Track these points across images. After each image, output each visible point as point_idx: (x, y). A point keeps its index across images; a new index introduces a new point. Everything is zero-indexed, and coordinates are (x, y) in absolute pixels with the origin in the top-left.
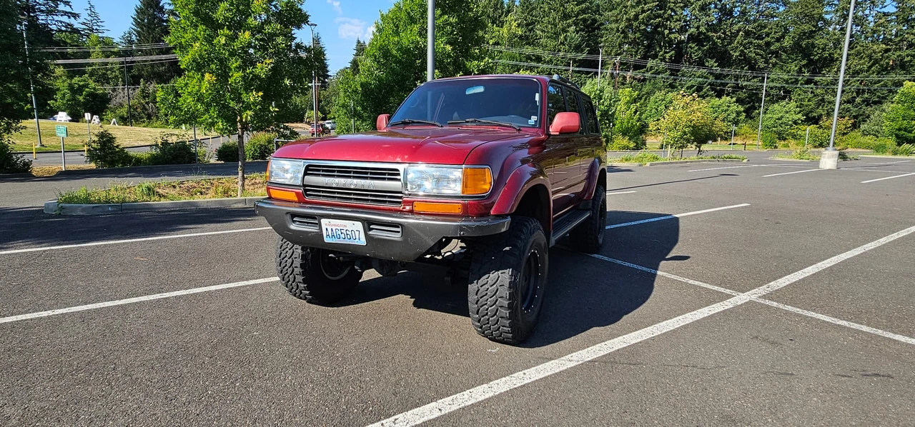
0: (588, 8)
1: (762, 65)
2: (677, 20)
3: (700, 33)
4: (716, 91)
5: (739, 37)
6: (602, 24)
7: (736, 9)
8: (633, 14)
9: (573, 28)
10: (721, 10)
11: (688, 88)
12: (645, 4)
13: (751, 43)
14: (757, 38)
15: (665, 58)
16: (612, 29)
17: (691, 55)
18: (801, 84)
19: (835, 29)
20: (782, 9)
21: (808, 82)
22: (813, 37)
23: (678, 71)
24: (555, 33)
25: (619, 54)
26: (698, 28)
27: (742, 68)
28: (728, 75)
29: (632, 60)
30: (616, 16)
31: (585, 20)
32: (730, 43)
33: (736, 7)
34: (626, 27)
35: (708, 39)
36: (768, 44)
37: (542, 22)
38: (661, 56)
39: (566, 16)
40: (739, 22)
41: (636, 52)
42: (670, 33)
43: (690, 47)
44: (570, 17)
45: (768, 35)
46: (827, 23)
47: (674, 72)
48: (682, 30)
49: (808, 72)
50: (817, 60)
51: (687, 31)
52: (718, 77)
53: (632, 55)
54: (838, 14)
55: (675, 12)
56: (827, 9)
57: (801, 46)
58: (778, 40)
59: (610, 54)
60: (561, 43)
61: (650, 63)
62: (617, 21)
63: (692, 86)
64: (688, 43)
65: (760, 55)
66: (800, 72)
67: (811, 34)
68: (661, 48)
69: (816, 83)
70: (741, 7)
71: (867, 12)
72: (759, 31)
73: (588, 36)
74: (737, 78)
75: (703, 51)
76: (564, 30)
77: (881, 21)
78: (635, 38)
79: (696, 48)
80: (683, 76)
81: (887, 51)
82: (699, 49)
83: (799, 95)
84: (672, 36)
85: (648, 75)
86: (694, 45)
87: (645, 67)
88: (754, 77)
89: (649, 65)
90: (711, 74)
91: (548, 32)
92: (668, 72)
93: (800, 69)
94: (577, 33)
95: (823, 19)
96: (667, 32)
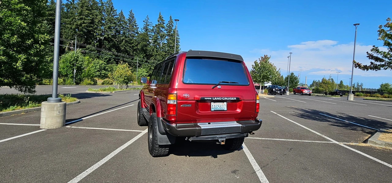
1: (132, 54)
2: (99, 30)
3: (109, 38)
4: (116, 62)
5: (123, 42)
7: (121, 31)
8: (80, 23)
9: (45, 22)
10: (116, 29)
11: (105, 59)
12: (85, 20)
13: (128, 45)
14: (129, 44)
15: (94, 45)
16: (68, 27)
17: (105, 46)
18: (144, 62)
19: (152, 45)
20: (136, 35)
21: (146, 62)
22: (147, 47)
23: (101, 51)
25: (72, 40)
26: (108, 35)
27: (125, 54)
28: (120, 56)
29: (79, 43)
30: (70, 22)
32: (120, 44)
33: (121, 30)
34: (76, 28)
35: (112, 40)
36: (133, 46)
38: (93, 44)
40: (123, 36)
41: (81, 40)
43: (105, 42)
45: (133, 43)
46: (150, 43)
47: (99, 52)
48: (101, 35)
49: (146, 58)
50: (148, 55)
51: (103, 35)
52: (116, 56)
53: (79, 41)
54: (153, 41)
55: (98, 26)
56: (150, 38)
57: (143, 49)
58: (136, 46)
59: (67, 39)
61: (88, 46)
62: (70, 24)
63: (107, 59)
64: (104, 41)
65: (130, 50)
66: (143, 58)
67: (146, 46)
68: (92, 40)
69: (148, 62)
70: (123, 31)
71: (160, 42)
72: (130, 41)
74: (123, 57)
75: (110, 45)
77: (164, 45)
78: (80, 34)
79: (108, 43)
80: (102, 54)
81: (166, 55)
82: (109, 44)
83: (144, 66)
84: (98, 36)
85: (87, 51)
86: (107, 42)
87: (85, 47)
88: (129, 58)
90: (114, 54)
92: (96, 51)
93: (144, 57)
94: (49, 25)
95: (149, 41)
96: (95, 34)
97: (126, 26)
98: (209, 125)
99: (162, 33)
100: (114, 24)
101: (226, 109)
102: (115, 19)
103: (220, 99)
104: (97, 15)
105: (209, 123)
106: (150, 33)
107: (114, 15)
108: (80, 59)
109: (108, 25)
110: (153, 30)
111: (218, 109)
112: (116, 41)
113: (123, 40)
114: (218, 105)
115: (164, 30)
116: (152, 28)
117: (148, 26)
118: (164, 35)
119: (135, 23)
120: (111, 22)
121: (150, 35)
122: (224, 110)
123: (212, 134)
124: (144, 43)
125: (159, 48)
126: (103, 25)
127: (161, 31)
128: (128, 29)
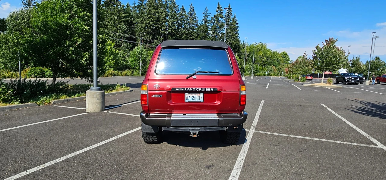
0: (128, 16)
2: (164, 26)
3: (172, 32)
5: (184, 35)
6: (135, 24)
7: (183, 25)
8: (148, 21)
9: (123, 23)
10: (178, 24)
12: (152, 18)
13: (188, 38)
14: (190, 36)
15: (160, 40)
16: (139, 26)
19: (211, 36)
20: (196, 27)
24: (115, 24)
26: (171, 30)
29: (148, 39)
30: (141, 21)
31: (127, 21)
33: (183, 24)
34: (145, 26)
35: (175, 34)
37: (108, 18)
38: (159, 39)
39: (119, 18)
40: (184, 30)
41: (150, 36)
42: (162, 31)
43: (169, 37)
44: (121, 18)
45: (193, 35)
46: (209, 34)
48: (166, 30)
51: (167, 31)
53: (148, 37)
54: (212, 31)
55: (163, 23)
56: (209, 29)
60: (118, 29)
61: (155, 41)
62: (141, 23)
64: (168, 35)
68: (158, 36)
71: (219, 32)
72: (191, 34)
73: (129, 27)
76: (119, 24)
77: (223, 35)
78: (149, 31)
79: (171, 37)
82: (172, 38)
84: (163, 32)
85: (154, 46)
87: (153, 42)
89: (154, 42)
91: (111, 23)
94: (125, 26)
96: (160, 30)
97: (187, 20)
98: (185, 116)
99: (220, 23)
100: (176, 19)
101: (202, 100)
102: (177, 15)
103: (194, 89)
104: (162, 13)
105: (185, 115)
106: (209, 24)
107: (177, 11)
108: (144, 53)
109: (171, 21)
110: (212, 21)
111: (193, 100)
112: (178, 34)
113: (184, 33)
114: (193, 96)
115: (223, 20)
116: (210, 19)
117: (207, 17)
118: (222, 25)
119: (195, 16)
120: (174, 18)
121: (209, 26)
122: (200, 102)
123: (184, 125)
124: (204, 34)
125: (218, 38)
126: (167, 21)
127: (220, 21)
128: (188, 22)
